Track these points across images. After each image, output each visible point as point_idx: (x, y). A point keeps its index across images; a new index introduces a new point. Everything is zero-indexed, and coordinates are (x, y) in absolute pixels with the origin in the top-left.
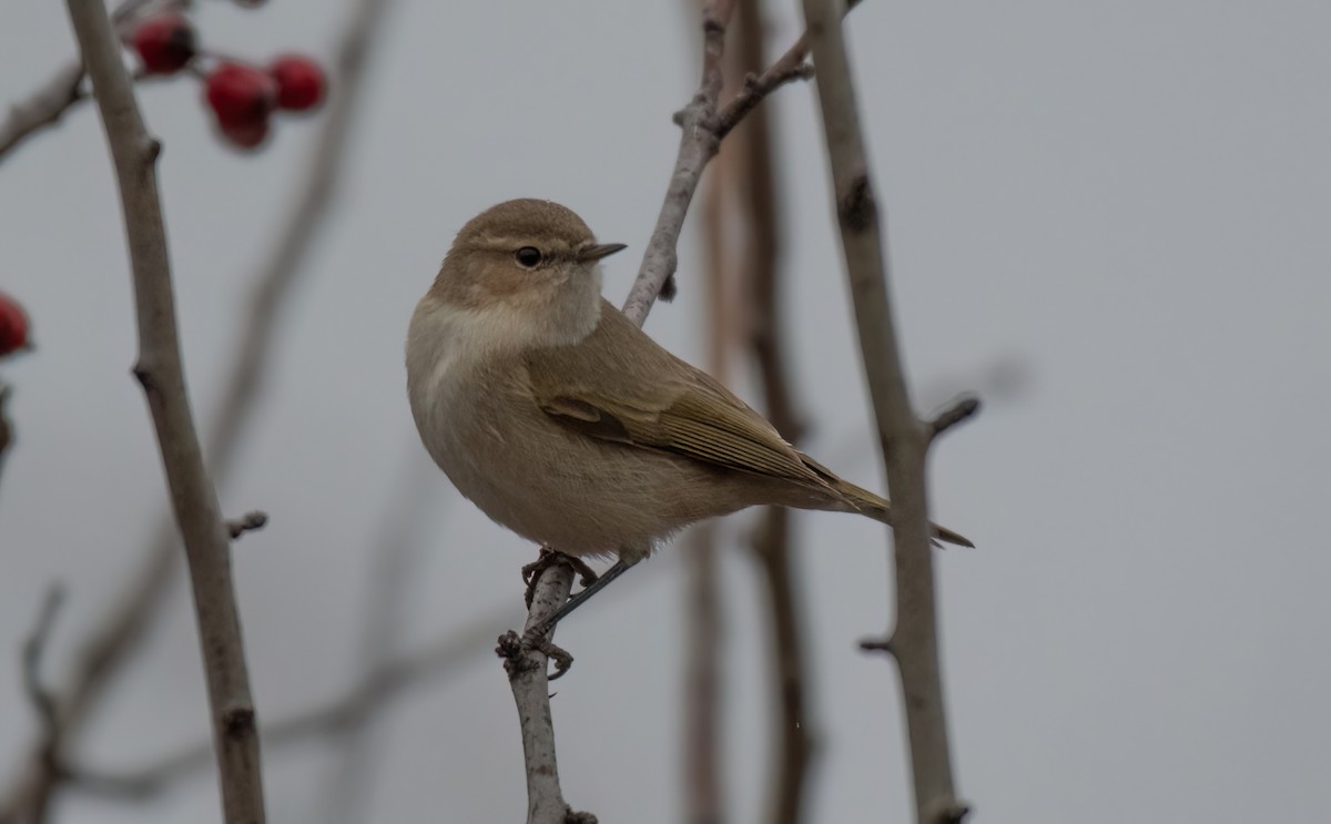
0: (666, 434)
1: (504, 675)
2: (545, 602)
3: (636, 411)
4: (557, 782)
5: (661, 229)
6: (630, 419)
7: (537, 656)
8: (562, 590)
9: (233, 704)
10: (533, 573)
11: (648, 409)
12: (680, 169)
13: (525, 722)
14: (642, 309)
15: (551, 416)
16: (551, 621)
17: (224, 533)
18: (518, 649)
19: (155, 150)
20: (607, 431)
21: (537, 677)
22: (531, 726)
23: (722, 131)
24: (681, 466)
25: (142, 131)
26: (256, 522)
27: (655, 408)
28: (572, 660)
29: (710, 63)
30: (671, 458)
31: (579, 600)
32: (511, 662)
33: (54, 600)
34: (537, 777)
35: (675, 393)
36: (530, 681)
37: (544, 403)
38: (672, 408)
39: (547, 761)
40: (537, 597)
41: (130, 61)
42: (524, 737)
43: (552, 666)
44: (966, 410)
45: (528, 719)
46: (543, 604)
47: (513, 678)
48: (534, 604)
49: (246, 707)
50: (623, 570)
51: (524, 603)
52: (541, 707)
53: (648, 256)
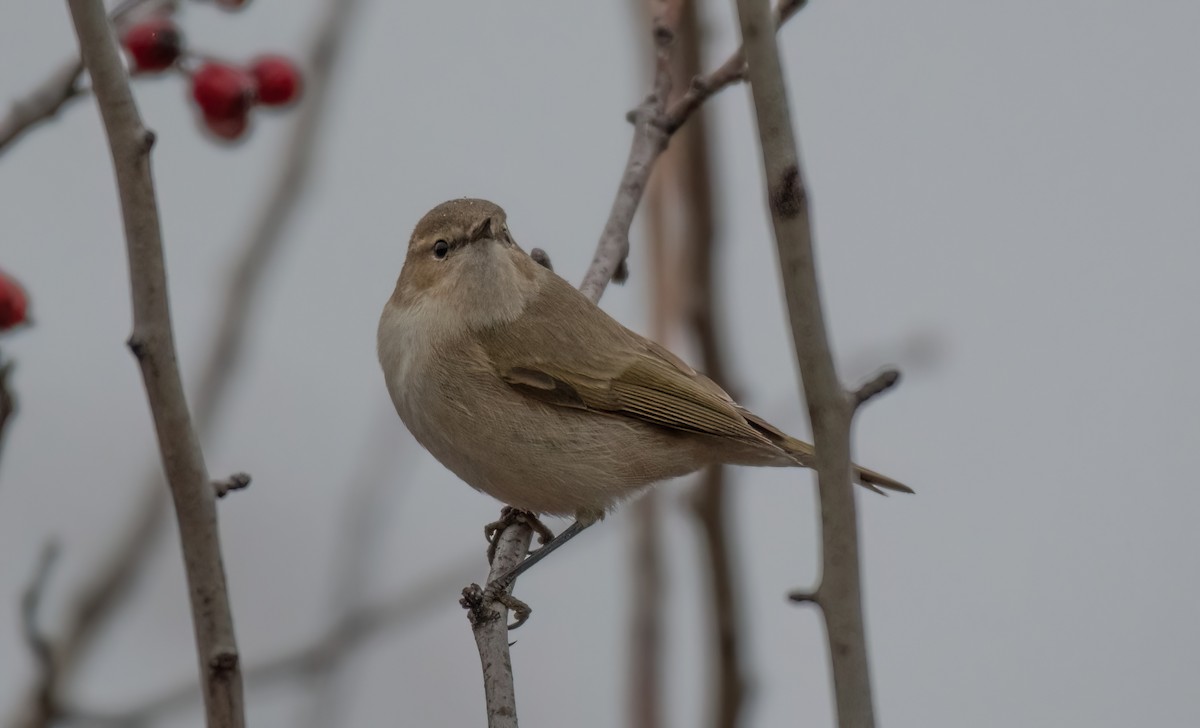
0: (618, 399)
1: (468, 625)
2: (505, 557)
3: (589, 379)
4: (516, 722)
5: (615, 217)
6: (583, 386)
7: (498, 608)
8: (521, 546)
9: (219, 649)
10: (495, 532)
11: (600, 377)
12: (633, 163)
13: (486, 667)
14: (597, 291)
15: (510, 385)
16: (510, 576)
17: (212, 492)
18: (480, 600)
19: (150, 140)
20: (563, 397)
21: (498, 626)
22: (492, 671)
23: (671, 129)
24: (635, 428)
25: (138, 123)
26: (240, 483)
27: (608, 376)
28: (530, 611)
29: (661, 66)
30: (627, 422)
31: (537, 557)
32: (474, 612)
33: (50, 555)
34: (497, 718)
35: (624, 363)
36: (492, 631)
37: (504, 374)
38: (622, 376)
39: (506, 704)
40: (498, 553)
41: (125, 59)
42: (486, 681)
43: (511, 617)
44: (888, 381)
45: (489, 665)
46: (504, 560)
47: (476, 627)
48: (496, 560)
49: (231, 651)
50: (580, 530)
51: (487, 559)
52: (502, 654)
53: (603, 243)
